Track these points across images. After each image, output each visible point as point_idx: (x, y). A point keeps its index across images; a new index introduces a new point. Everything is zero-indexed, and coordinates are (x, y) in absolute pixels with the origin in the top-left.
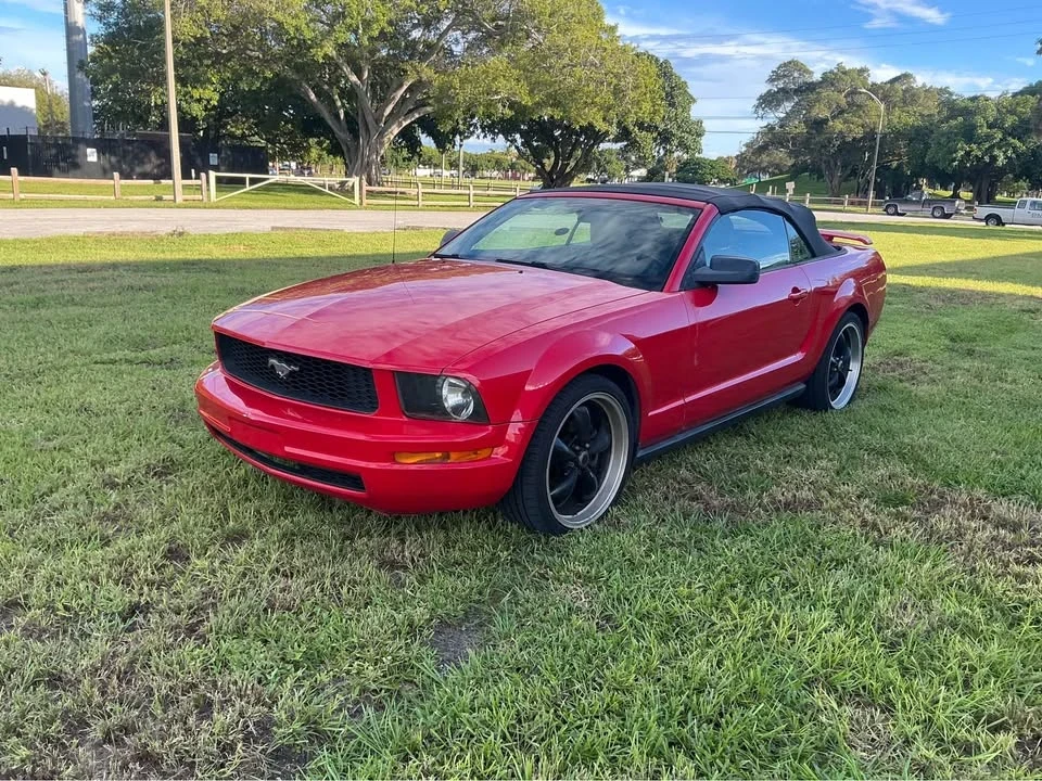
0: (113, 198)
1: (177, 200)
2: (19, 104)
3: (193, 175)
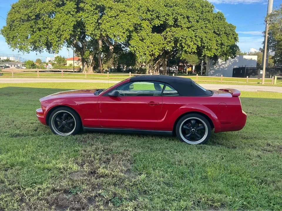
0: (245, 82)
1: (262, 84)
2: (253, 59)
3: (271, 77)
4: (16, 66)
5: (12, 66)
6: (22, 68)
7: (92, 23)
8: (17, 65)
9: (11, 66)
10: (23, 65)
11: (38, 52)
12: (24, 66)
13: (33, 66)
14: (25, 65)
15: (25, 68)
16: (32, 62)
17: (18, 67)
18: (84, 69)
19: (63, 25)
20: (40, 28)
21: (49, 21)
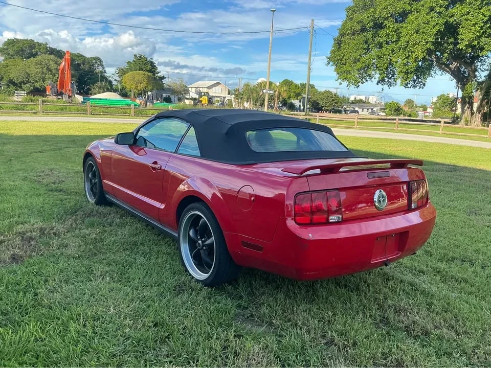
4: (370, 111)
5: (364, 110)
6: (378, 115)
7: (476, 24)
8: (372, 109)
9: (362, 111)
10: (381, 109)
11: (386, 87)
12: (383, 112)
13: (398, 110)
14: (384, 109)
15: (384, 114)
16: (397, 104)
17: (373, 113)
18: (463, 117)
19: (415, 34)
20: (382, 43)
21: (395, 28)
